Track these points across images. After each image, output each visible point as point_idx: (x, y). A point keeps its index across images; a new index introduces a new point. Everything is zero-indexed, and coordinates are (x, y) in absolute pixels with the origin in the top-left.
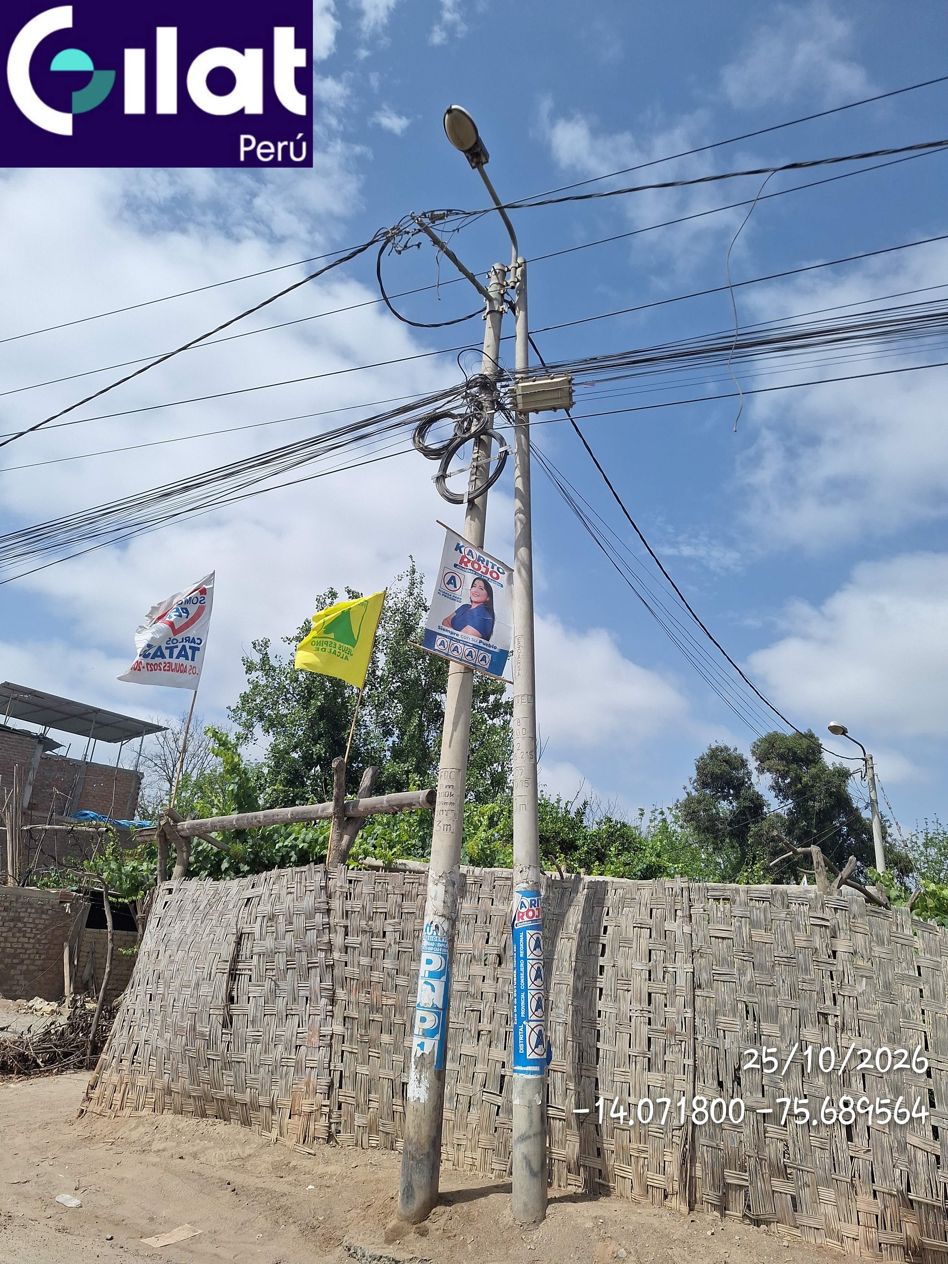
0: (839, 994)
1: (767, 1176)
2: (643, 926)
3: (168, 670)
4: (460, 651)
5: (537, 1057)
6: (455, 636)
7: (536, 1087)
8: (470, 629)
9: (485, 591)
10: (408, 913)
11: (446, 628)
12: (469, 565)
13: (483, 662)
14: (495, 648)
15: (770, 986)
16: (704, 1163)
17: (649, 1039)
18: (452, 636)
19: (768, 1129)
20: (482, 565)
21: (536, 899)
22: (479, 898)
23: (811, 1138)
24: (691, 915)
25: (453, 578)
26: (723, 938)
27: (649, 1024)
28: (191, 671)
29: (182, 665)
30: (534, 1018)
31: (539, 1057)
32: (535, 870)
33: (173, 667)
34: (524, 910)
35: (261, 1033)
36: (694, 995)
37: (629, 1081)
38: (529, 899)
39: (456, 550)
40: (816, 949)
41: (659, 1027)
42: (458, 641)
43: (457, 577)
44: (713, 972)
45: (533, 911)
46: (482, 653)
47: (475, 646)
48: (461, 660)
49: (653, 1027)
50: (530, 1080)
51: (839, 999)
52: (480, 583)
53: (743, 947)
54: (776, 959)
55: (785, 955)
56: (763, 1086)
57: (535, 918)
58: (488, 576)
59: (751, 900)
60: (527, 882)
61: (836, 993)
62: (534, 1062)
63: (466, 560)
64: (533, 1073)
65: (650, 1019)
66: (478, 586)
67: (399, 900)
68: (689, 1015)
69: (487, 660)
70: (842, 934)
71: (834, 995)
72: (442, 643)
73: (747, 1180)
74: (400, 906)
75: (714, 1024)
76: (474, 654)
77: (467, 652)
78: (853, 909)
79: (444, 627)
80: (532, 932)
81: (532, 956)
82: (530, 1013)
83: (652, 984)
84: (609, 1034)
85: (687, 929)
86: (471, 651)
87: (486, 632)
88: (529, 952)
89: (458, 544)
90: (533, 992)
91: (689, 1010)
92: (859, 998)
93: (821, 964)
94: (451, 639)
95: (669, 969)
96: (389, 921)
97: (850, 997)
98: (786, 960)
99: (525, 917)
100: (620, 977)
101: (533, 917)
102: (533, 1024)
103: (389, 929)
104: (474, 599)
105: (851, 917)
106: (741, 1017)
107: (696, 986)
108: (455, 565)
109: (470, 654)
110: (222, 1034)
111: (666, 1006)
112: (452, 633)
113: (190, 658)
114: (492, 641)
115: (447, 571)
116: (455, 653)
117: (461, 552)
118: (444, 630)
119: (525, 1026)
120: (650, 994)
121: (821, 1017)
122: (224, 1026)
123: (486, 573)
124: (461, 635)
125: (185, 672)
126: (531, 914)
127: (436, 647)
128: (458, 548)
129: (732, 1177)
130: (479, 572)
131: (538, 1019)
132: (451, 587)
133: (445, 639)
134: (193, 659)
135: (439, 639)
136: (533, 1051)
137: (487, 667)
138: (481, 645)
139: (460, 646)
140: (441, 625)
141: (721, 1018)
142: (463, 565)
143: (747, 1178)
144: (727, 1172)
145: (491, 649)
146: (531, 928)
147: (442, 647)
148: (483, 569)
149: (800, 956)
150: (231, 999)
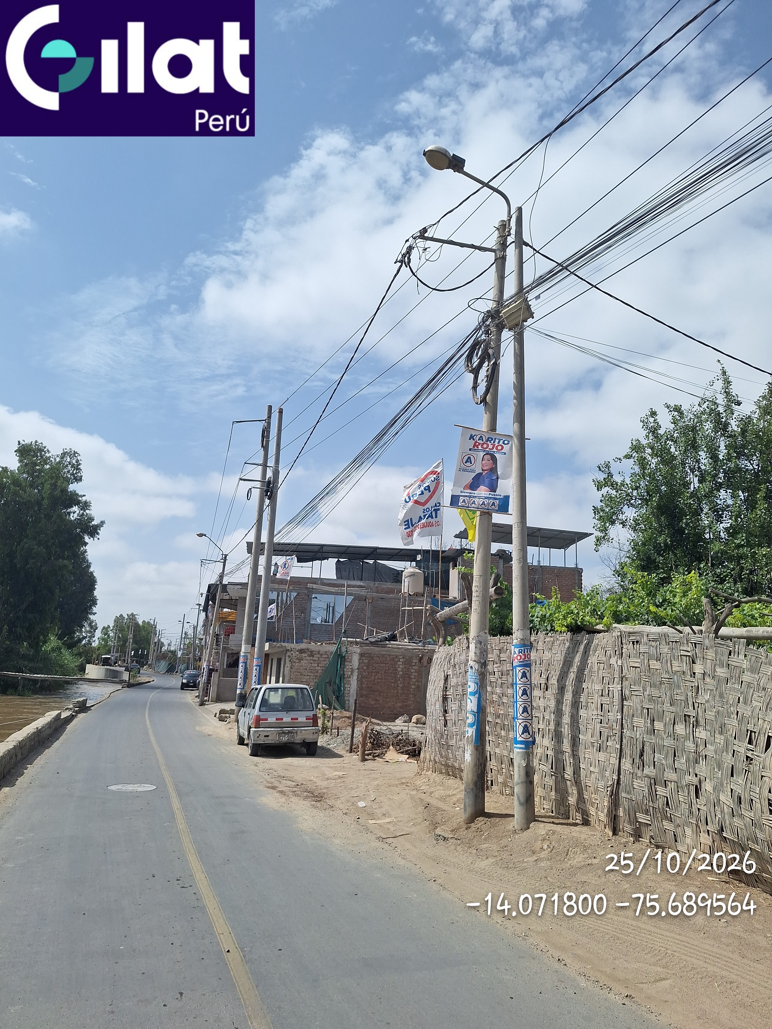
0: (696, 702)
1: (660, 819)
2: (601, 662)
3: (423, 528)
4: (476, 503)
5: (523, 739)
6: (473, 495)
7: (522, 757)
8: (482, 488)
9: (491, 461)
10: (503, 660)
11: (466, 491)
12: (480, 447)
13: (493, 507)
14: (500, 496)
15: (660, 697)
16: (625, 809)
17: (601, 732)
18: (470, 495)
19: (658, 789)
20: (490, 444)
21: (523, 649)
22: (537, 650)
23: (679, 796)
24: (622, 653)
25: (469, 458)
26: (636, 667)
27: (601, 723)
28: (436, 525)
29: (430, 522)
30: (521, 717)
31: (525, 740)
32: (522, 631)
33: (425, 525)
34: (515, 656)
35: (458, 730)
36: (622, 704)
37: (590, 757)
38: (518, 649)
39: (470, 439)
40: (684, 672)
41: (606, 725)
42: (475, 497)
43: (472, 458)
44: (631, 689)
45: (520, 656)
46: (491, 501)
47: (486, 498)
48: (478, 508)
49: (602, 725)
50: (519, 752)
51: (696, 705)
52: (488, 457)
53: (645, 673)
54: (662, 679)
55: (667, 677)
56: (654, 762)
57: (521, 660)
58: (495, 450)
59: (650, 641)
60: (517, 639)
61: (694, 701)
62: (521, 742)
63: (477, 444)
64: (520, 748)
65: (601, 719)
66: (486, 459)
67: (498, 653)
68: (619, 717)
69: (496, 505)
70: (699, 661)
71: (693, 702)
72: (464, 501)
73: (649, 820)
74: (499, 656)
75: (632, 722)
76: (486, 503)
77: (481, 503)
78: (706, 643)
79: (464, 491)
80: (520, 668)
81: (520, 682)
82: (519, 715)
83: (603, 698)
84: (584, 729)
85: (620, 663)
86: (484, 502)
87: (493, 488)
88: (518, 680)
89: (472, 435)
90: (521, 703)
91: (619, 714)
92: (706, 704)
93: (686, 682)
94: (470, 497)
95: (611, 689)
96: (495, 665)
97: (701, 704)
98: (667, 680)
99: (516, 660)
100: (590, 695)
101: (520, 660)
102: (520, 721)
103: (496, 670)
104: (485, 468)
105: (705, 648)
106: (645, 718)
107: (623, 698)
108: (470, 450)
109: (483, 503)
110: (445, 730)
111: (609, 712)
112: (470, 493)
113: (434, 517)
114: (497, 493)
115: (464, 454)
116: (473, 505)
117: (474, 440)
118: (465, 492)
119: (516, 722)
120: (602, 705)
121: (687, 717)
122: (445, 726)
123: (493, 448)
124: (476, 493)
125: (433, 526)
126: (519, 658)
127: (460, 505)
128: (472, 437)
129: (642, 818)
130: (487, 450)
131: (523, 718)
132: (468, 464)
133: (465, 498)
134: (436, 517)
135: (461, 499)
136: (520, 736)
137: (497, 508)
138: (491, 496)
139: (476, 500)
140: (462, 490)
141: (635, 719)
142: (476, 448)
143: (650, 819)
144: (638, 815)
145: (498, 497)
146: (519, 666)
147: (463, 504)
148: (491, 447)
149: (675, 677)
150: (446, 711)
